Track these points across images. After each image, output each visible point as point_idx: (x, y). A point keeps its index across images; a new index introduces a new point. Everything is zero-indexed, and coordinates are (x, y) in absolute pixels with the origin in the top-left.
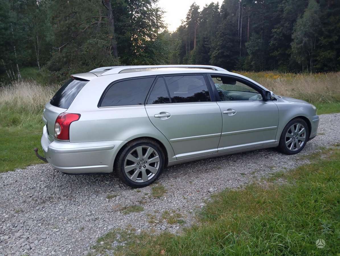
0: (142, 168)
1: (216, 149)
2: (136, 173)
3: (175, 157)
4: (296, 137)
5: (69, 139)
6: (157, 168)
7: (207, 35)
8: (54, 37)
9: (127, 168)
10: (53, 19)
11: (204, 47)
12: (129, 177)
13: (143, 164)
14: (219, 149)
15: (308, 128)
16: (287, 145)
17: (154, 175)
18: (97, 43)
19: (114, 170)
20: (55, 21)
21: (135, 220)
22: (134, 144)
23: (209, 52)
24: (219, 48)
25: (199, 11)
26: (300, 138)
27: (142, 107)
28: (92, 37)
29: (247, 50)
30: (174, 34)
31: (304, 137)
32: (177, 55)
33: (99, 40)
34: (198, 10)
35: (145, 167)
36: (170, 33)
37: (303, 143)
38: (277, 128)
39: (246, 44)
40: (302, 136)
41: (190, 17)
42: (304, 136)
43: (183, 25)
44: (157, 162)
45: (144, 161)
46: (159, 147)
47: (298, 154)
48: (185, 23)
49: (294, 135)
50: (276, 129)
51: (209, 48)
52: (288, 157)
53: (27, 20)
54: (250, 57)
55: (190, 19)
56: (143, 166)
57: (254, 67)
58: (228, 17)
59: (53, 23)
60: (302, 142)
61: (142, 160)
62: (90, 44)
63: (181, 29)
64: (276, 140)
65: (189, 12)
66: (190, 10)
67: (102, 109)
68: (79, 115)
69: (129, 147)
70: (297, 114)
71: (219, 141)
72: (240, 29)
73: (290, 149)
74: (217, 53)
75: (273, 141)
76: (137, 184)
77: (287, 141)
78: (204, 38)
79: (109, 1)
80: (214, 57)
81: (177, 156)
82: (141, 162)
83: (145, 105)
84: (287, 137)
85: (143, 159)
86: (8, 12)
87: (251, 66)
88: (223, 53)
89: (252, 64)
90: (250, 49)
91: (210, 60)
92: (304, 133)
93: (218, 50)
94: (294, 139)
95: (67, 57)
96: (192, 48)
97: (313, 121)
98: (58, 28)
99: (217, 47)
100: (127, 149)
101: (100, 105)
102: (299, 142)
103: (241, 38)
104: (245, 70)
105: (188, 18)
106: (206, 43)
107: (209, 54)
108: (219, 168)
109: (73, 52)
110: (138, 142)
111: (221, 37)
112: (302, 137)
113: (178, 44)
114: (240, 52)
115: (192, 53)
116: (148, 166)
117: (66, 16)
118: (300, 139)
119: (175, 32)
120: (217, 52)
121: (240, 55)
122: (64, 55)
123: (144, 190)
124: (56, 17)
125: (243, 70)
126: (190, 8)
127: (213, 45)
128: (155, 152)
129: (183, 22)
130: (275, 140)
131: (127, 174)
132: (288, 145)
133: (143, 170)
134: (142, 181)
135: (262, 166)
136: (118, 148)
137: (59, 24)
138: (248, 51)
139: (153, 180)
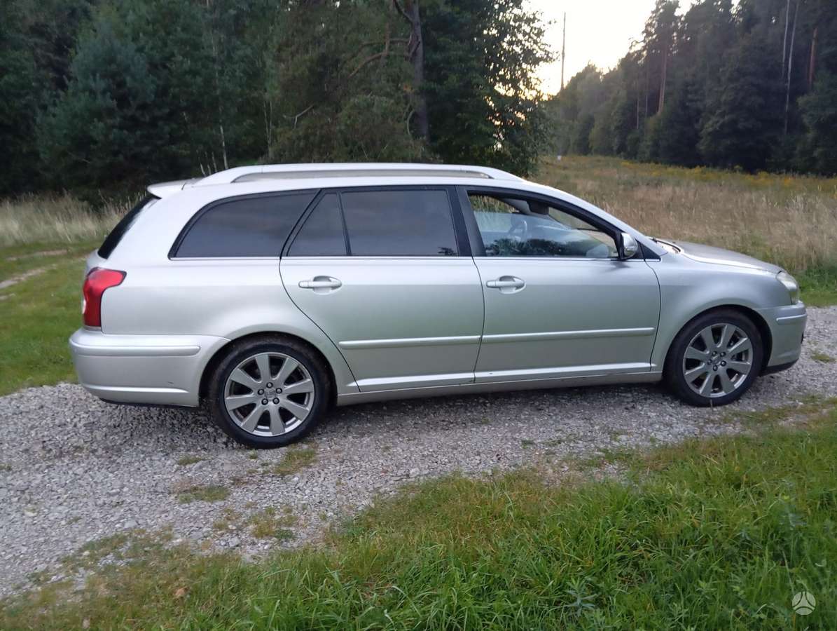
0: (269, 403)
1: (470, 375)
2: (256, 413)
3: (354, 384)
4: (718, 359)
5: (100, 325)
6: (308, 409)
7: (694, 75)
8: (277, 92)
9: (233, 402)
10: (279, 50)
11: (685, 108)
12: (237, 421)
13: (271, 393)
14: (479, 375)
15: (759, 337)
16: (689, 381)
17: (299, 422)
18: (370, 106)
19: (201, 401)
20: (284, 55)
21: (191, 517)
22: (249, 346)
23: (697, 121)
24: (725, 112)
25: (678, 13)
26: (733, 364)
27: (273, 261)
28: (364, 89)
29: (804, 116)
30: (611, 76)
31: (749, 363)
32: (613, 128)
33: (377, 98)
34: (675, 11)
35: (276, 401)
36: (600, 73)
37: (743, 377)
38: (654, 334)
39: (801, 100)
40: (743, 359)
41: (653, 30)
42: (746, 360)
43: (632, 51)
44: (309, 393)
45: (274, 389)
46: (312, 357)
47: (727, 406)
48: (639, 47)
49: (714, 356)
50: (651, 335)
51: (699, 112)
52: (688, 412)
53: (249, 51)
54: (811, 135)
55: (652, 35)
56: (273, 398)
57: (821, 163)
58: (758, 28)
59: (278, 59)
60: (740, 374)
61: (270, 385)
62: (355, 106)
63: (628, 63)
64: (653, 365)
65: (651, 18)
66: (653, 12)
67: (177, 262)
68: (124, 274)
69: (236, 353)
70: (722, 300)
71: (478, 355)
72: (787, 60)
73: (701, 391)
74: (718, 124)
75: (644, 366)
76: (256, 439)
77: (688, 368)
78: (687, 84)
79: (414, 2)
80: (709, 134)
81: (362, 383)
82: (267, 390)
83: (281, 258)
84: (687, 359)
85: (272, 384)
86: (200, 35)
87: (814, 160)
88: (734, 122)
89: (816, 154)
90: (812, 115)
91: (697, 142)
92: (746, 352)
93: (723, 115)
94: (712, 365)
95: (306, 137)
96: (653, 109)
97: (777, 319)
98: (288, 70)
99: (719, 108)
100: (230, 357)
101: (174, 252)
102: (731, 377)
103: (788, 85)
104: (795, 170)
105: (648, 34)
106: (690, 96)
107: (697, 126)
108: (487, 423)
109: (322, 127)
110: (258, 343)
111: (730, 80)
112: (741, 361)
113: (615, 100)
114: (786, 122)
115: (651, 122)
116: (285, 402)
117: (308, 43)
118: (731, 367)
119: (614, 69)
120: (717, 122)
121: (785, 129)
122: (301, 133)
123: (268, 456)
124: (287, 45)
125: (788, 170)
126: (654, 8)
127: (709, 102)
128: (303, 368)
129: (634, 43)
130: (648, 365)
131: (232, 415)
132: (693, 379)
133: (272, 407)
134: (269, 434)
135: (597, 428)
136: (208, 352)
137: (290, 62)
138: (806, 120)
139: (297, 434)
